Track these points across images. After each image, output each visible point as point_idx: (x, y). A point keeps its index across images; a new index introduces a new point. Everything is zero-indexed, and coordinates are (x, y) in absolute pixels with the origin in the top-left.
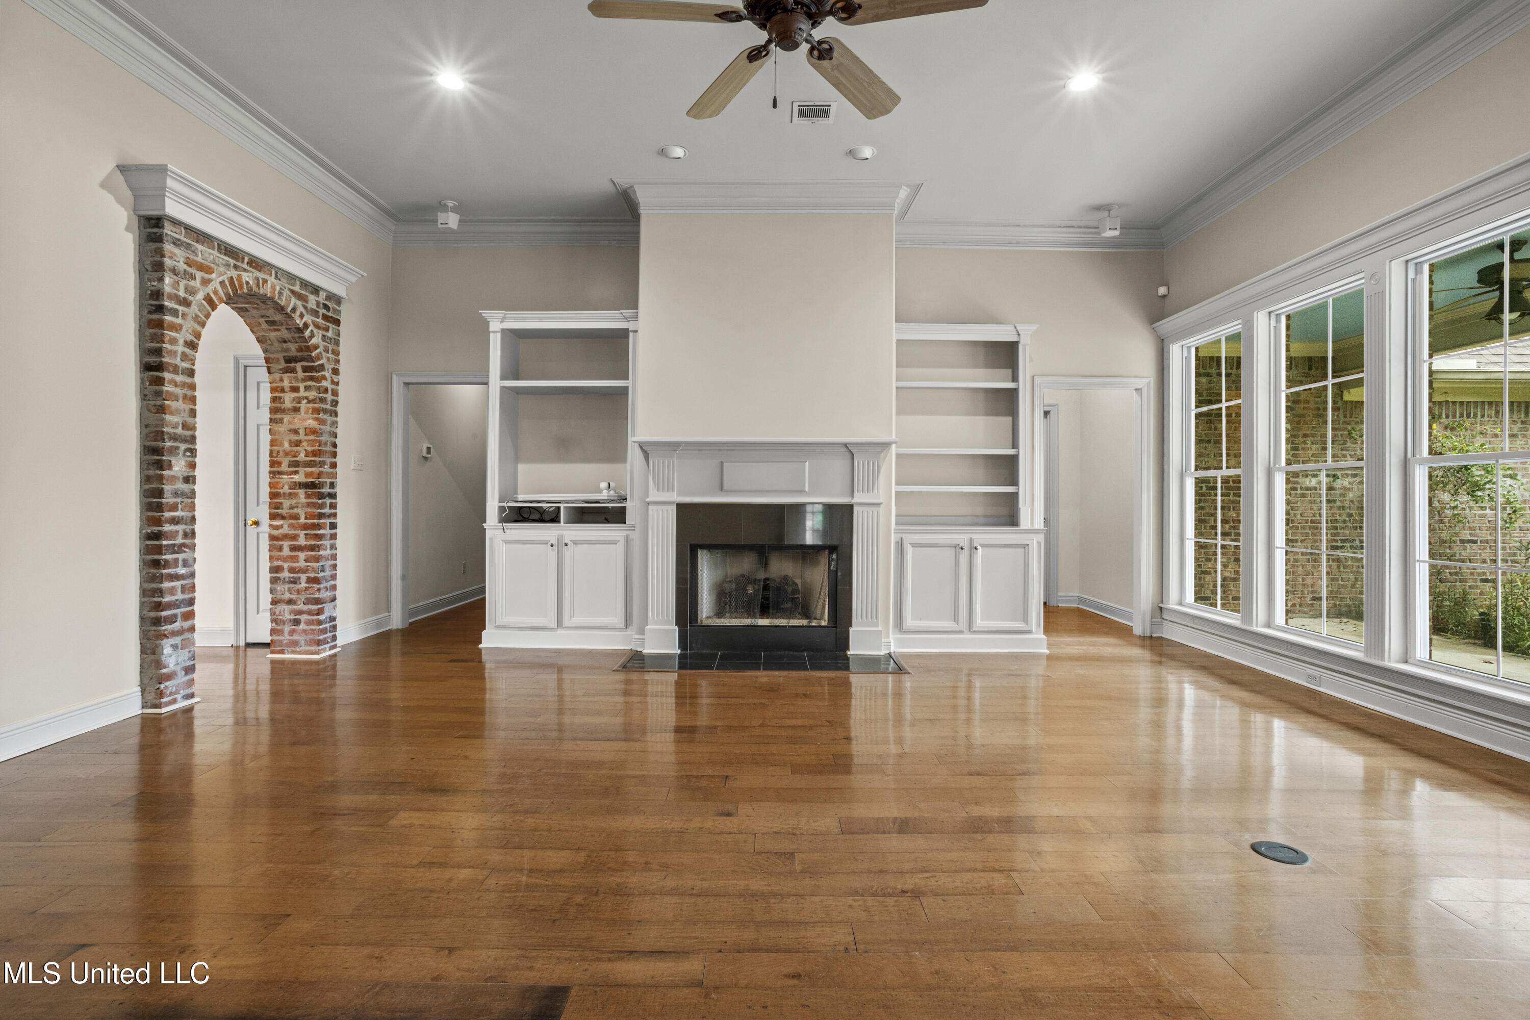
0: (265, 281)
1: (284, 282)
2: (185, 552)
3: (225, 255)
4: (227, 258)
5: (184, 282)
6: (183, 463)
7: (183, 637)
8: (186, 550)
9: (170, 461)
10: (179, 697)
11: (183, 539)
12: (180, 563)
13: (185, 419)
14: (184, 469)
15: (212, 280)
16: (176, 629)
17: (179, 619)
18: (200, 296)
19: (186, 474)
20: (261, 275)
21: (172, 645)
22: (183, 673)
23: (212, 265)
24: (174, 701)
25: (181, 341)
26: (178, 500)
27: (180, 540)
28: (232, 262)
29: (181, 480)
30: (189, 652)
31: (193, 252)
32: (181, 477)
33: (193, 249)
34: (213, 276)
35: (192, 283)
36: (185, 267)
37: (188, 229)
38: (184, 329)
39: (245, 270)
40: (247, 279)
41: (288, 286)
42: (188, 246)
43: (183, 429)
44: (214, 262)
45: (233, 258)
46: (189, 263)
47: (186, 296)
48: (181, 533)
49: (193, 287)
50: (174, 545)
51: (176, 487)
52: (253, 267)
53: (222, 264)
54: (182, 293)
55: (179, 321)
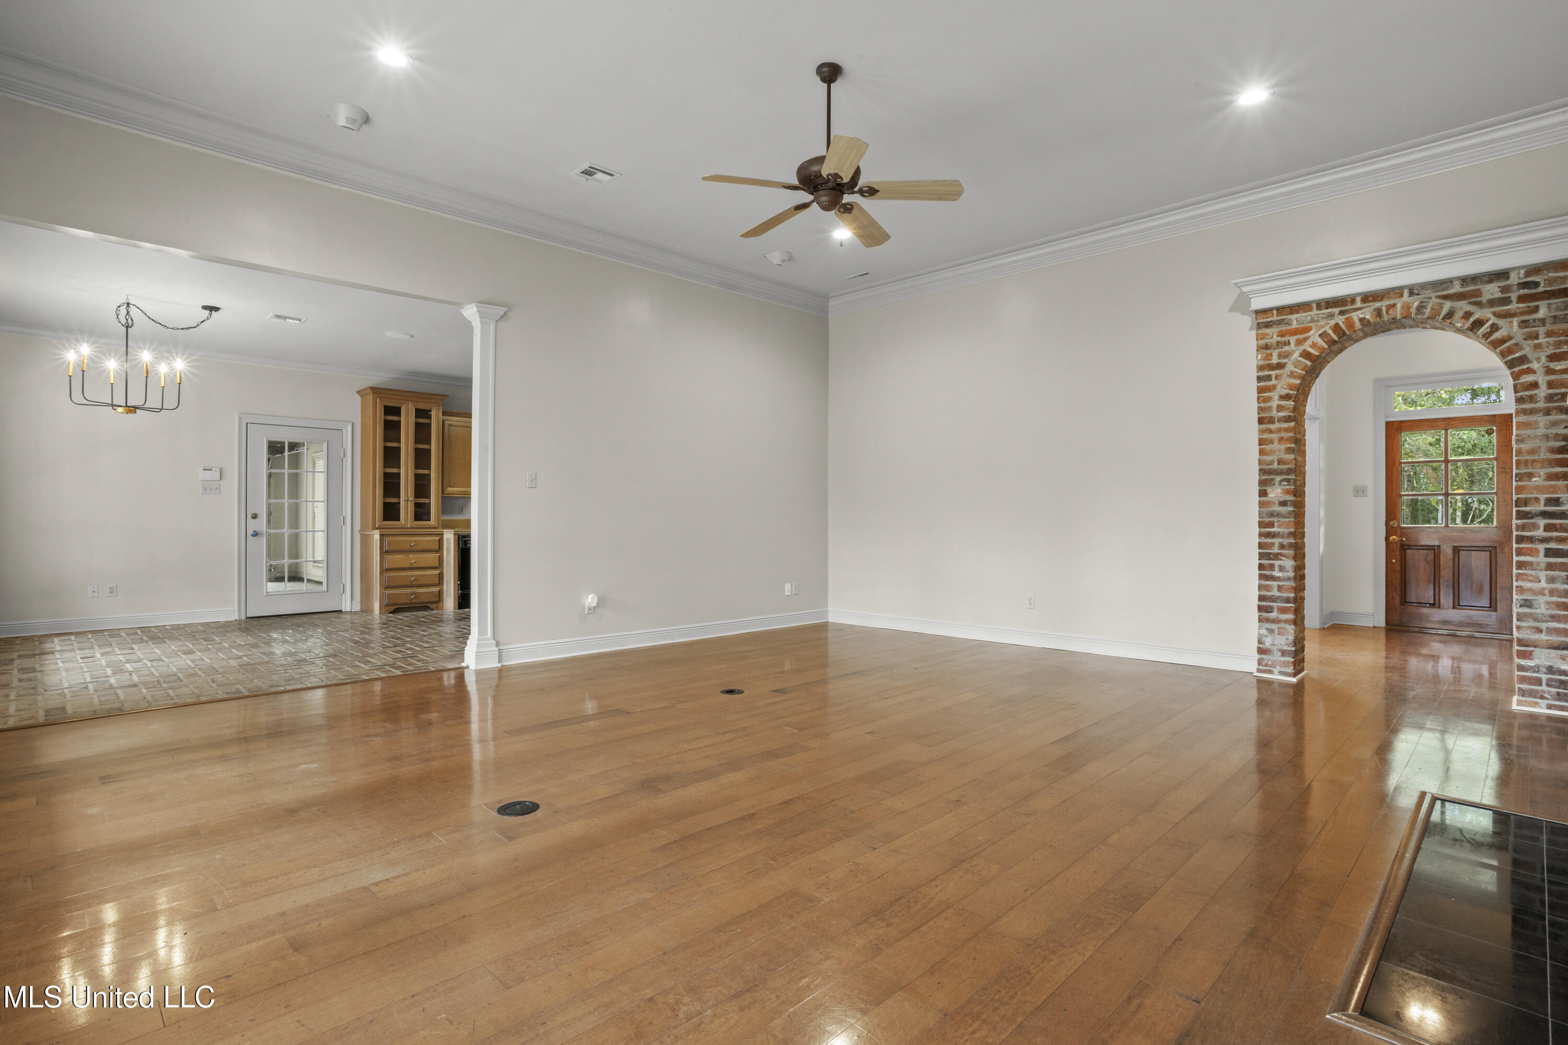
0: (1394, 305)
1: (1428, 293)
2: (1281, 560)
3: (1327, 308)
4: (1330, 310)
5: (1277, 351)
6: (1279, 490)
7: (1279, 625)
8: (1283, 558)
9: (1266, 490)
10: (1276, 671)
11: (1279, 549)
12: (1277, 568)
13: (1280, 457)
14: (1280, 495)
15: (1309, 337)
16: (1272, 618)
17: (1276, 611)
18: (1296, 355)
19: (1282, 499)
20: (1383, 305)
21: (1267, 629)
22: (1280, 654)
23: (1309, 325)
24: (1270, 672)
25: (1276, 397)
26: (1275, 519)
27: (1276, 550)
28: (1336, 310)
29: (1277, 504)
30: (1287, 639)
31: (1286, 324)
32: (1277, 502)
33: (1285, 322)
34: (1312, 332)
35: (1286, 348)
36: (1279, 339)
37: (1280, 310)
38: (1279, 387)
39: (1358, 309)
40: (1361, 316)
41: (1433, 295)
42: (1280, 322)
43: (1278, 464)
44: (1312, 321)
45: (1336, 307)
46: (1281, 334)
47: (1279, 361)
48: (1277, 545)
49: (1286, 352)
50: (1270, 554)
51: (1271, 509)
52: (1369, 302)
53: (1323, 318)
54: (1275, 360)
55: (1273, 382)
